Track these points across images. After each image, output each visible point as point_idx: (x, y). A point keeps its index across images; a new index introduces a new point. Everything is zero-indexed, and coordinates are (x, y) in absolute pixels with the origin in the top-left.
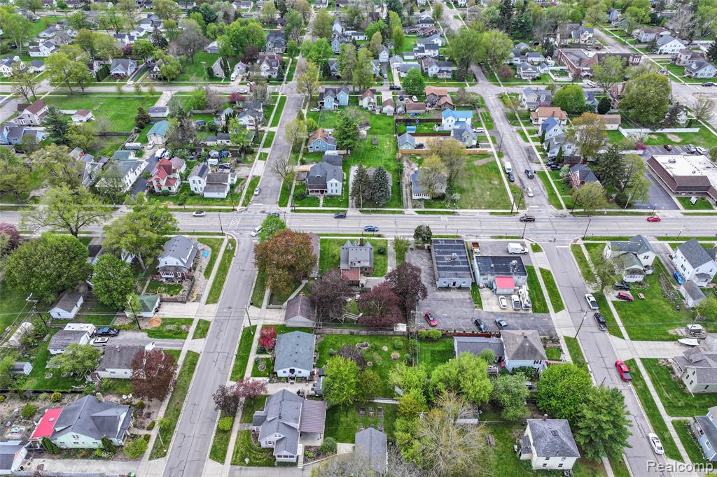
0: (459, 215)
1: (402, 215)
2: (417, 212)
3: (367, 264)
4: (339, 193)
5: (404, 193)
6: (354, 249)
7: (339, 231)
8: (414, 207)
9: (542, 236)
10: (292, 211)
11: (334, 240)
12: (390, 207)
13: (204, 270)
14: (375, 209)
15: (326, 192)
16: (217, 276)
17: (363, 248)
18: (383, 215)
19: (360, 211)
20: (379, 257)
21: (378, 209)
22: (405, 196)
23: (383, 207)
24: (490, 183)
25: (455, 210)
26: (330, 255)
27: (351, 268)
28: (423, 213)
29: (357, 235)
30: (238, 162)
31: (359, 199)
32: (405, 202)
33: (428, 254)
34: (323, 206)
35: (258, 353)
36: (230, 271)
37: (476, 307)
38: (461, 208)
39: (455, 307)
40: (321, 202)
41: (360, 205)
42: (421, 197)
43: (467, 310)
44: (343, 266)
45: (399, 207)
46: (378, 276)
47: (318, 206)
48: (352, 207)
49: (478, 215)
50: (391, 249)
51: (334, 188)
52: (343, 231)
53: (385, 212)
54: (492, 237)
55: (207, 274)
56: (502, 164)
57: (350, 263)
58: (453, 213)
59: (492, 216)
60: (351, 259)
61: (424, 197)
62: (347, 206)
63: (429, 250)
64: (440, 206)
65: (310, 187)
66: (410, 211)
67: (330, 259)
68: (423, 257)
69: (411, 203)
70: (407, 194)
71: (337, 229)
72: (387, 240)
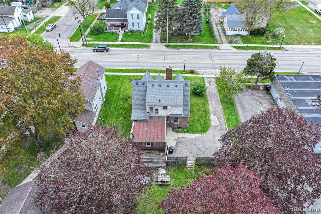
0: (286, 50)
1: (216, 50)
2: (234, 47)
3: (179, 111)
4: (142, 28)
5: (216, 31)
6: (156, 85)
7: (138, 66)
8: (231, 42)
10: (83, 45)
11: (130, 76)
12: (201, 42)
14: (184, 44)
15: (126, 26)
17: (172, 84)
18: (194, 50)
19: (166, 46)
20: (196, 100)
21: (187, 44)
22: (217, 33)
23: (193, 42)
24: (308, 22)
25: (282, 46)
26: (121, 97)
27: (150, 117)
28: (243, 48)
29: (161, 72)
30: (44, 6)
31: (164, 32)
32: (218, 38)
33: (267, 97)
34: (122, 41)
38: (287, 44)
40: (121, 37)
41: (165, 40)
42: (236, 33)
44: (136, 114)
45: (212, 43)
46: (197, 132)
47: (116, 40)
48: (156, 42)
49: (311, 51)
50: (212, 89)
51: (136, 21)
52: (144, 67)
53: (196, 47)
56: (311, 9)
57: (148, 110)
58: (280, 48)
60: (150, 101)
61: (241, 33)
62: (151, 41)
63: (267, 90)
64: (260, 41)
65: (108, 21)
66: (226, 47)
67: (121, 103)
68: (260, 100)
69: (225, 39)
70: (218, 31)
71: (136, 64)
72: (203, 78)
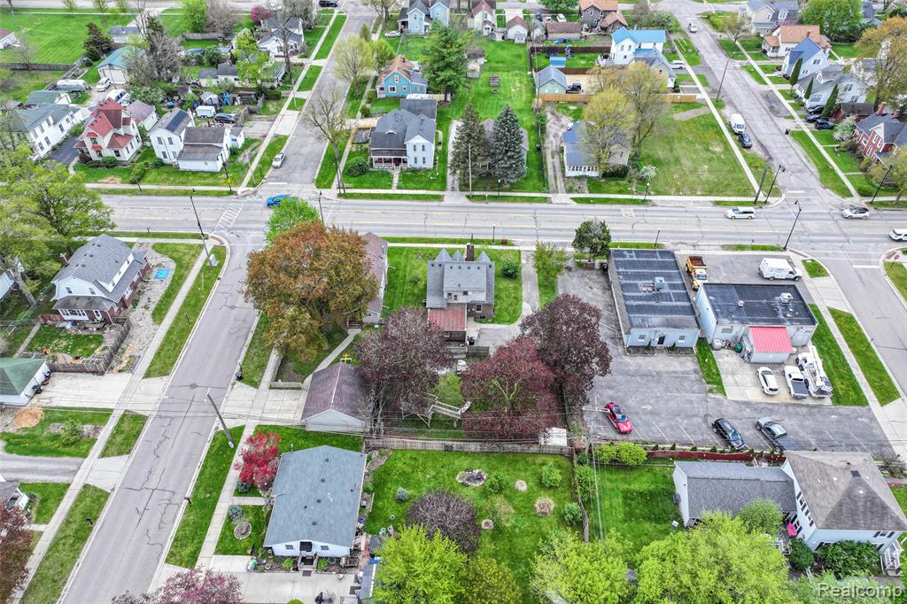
0: (654, 205)
1: (545, 205)
2: (575, 199)
3: (481, 298)
4: (429, 165)
5: (550, 166)
6: (455, 266)
7: (426, 232)
8: (570, 191)
9: (821, 245)
10: (340, 195)
11: (417, 249)
12: (523, 189)
13: (153, 307)
14: (496, 194)
15: (405, 162)
16: (178, 319)
17: (473, 265)
18: (510, 205)
19: (468, 197)
20: (505, 283)
21: (501, 194)
22: (550, 172)
23: (510, 190)
24: (707, 150)
25: (648, 198)
26: (408, 278)
27: (449, 304)
28: (587, 201)
29: (461, 242)
30: (251, 112)
31: (465, 174)
32: (551, 181)
33: (602, 279)
34: (398, 188)
35: (239, 492)
36: (205, 308)
37: (711, 391)
38: (658, 193)
39: (667, 390)
40: (396, 180)
41: (467, 185)
42: (581, 173)
43: (694, 397)
44: (431, 301)
45: (540, 191)
46: (503, 322)
47: (390, 187)
48: (453, 189)
49: (691, 207)
50: (528, 268)
51: (420, 154)
52: (436, 233)
53: (515, 199)
54: (724, 247)
55: (159, 314)
56: (724, 119)
57: (445, 296)
58: (644, 202)
59: (718, 208)
60: (448, 286)
61: (588, 173)
62: (444, 188)
63: (604, 270)
64: (617, 188)
65: (375, 152)
66: (562, 198)
67: (408, 287)
68: (591, 284)
69: (563, 184)
70: (554, 167)
71: (423, 229)
72: (519, 251)
